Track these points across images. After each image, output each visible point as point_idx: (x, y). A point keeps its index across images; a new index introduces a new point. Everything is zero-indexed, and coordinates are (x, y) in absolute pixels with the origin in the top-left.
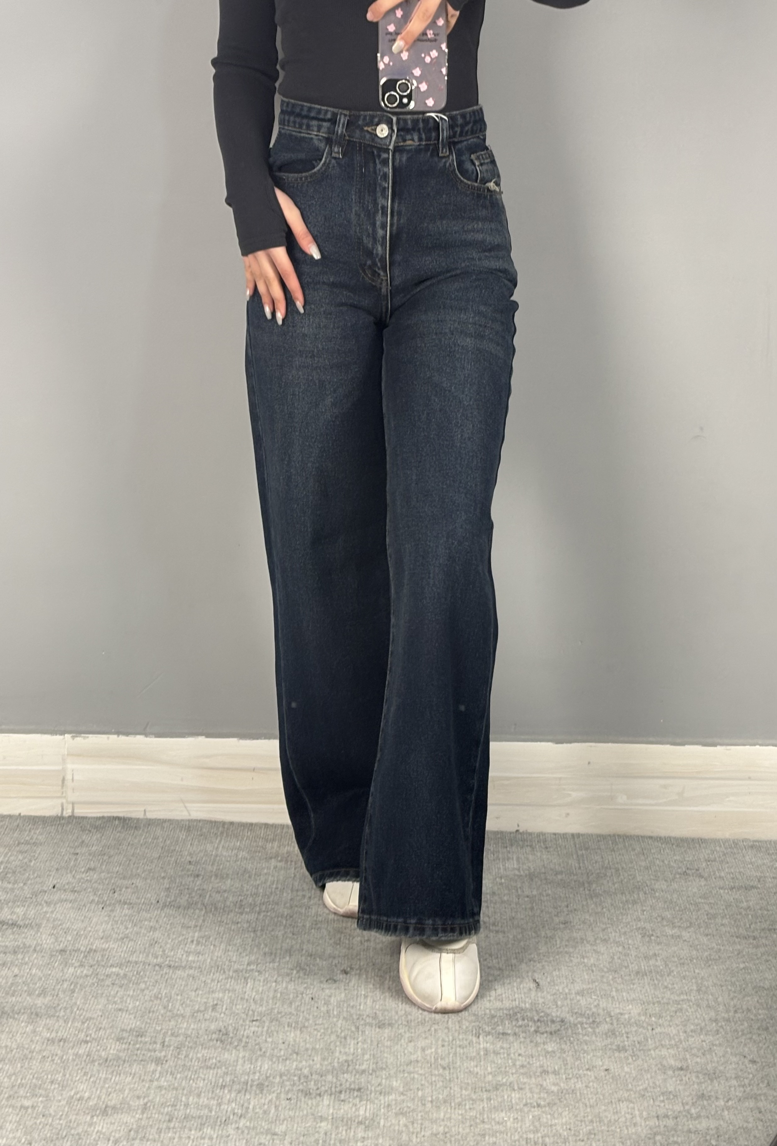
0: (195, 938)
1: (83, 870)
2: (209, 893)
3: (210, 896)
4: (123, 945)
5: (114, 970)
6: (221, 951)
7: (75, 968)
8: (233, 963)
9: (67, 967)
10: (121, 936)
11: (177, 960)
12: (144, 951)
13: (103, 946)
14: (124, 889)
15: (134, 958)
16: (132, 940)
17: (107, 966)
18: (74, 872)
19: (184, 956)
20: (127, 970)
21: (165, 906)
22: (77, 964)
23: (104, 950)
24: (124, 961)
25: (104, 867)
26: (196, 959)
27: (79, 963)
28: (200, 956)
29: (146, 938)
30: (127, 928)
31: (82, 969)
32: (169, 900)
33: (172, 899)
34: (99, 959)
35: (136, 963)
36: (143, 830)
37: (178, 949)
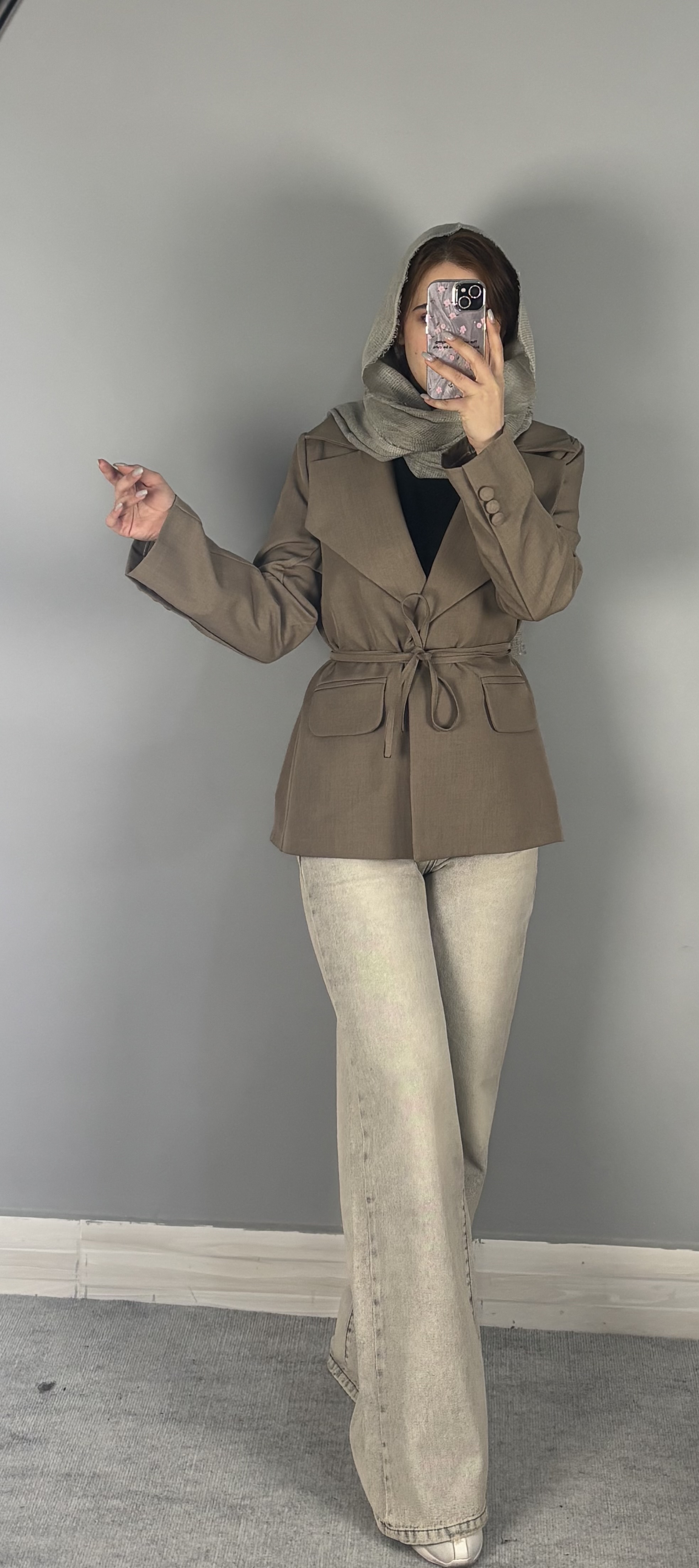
0: (194, 1463)
1: (92, 1369)
2: (209, 1402)
3: (211, 1406)
4: (125, 1468)
5: (115, 1502)
6: (217, 1480)
7: (79, 1498)
8: (228, 1497)
9: (71, 1498)
10: (123, 1456)
11: (175, 1490)
12: (145, 1479)
13: (107, 1470)
14: (130, 1394)
15: (134, 1488)
16: (134, 1463)
17: (109, 1498)
18: (83, 1370)
19: (182, 1485)
20: (127, 1503)
21: (167, 1419)
22: (80, 1494)
23: (107, 1475)
24: (125, 1490)
25: (112, 1364)
26: (193, 1490)
27: (82, 1493)
28: (197, 1486)
29: (148, 1461)
30: (129, 1447)
31: (85, 1500)
32: (171, 1410)
33: (174, 1410)
34: (102, 1486)
35: (136, 1493)
36: (151, 1318)
37: (177, 1476)
